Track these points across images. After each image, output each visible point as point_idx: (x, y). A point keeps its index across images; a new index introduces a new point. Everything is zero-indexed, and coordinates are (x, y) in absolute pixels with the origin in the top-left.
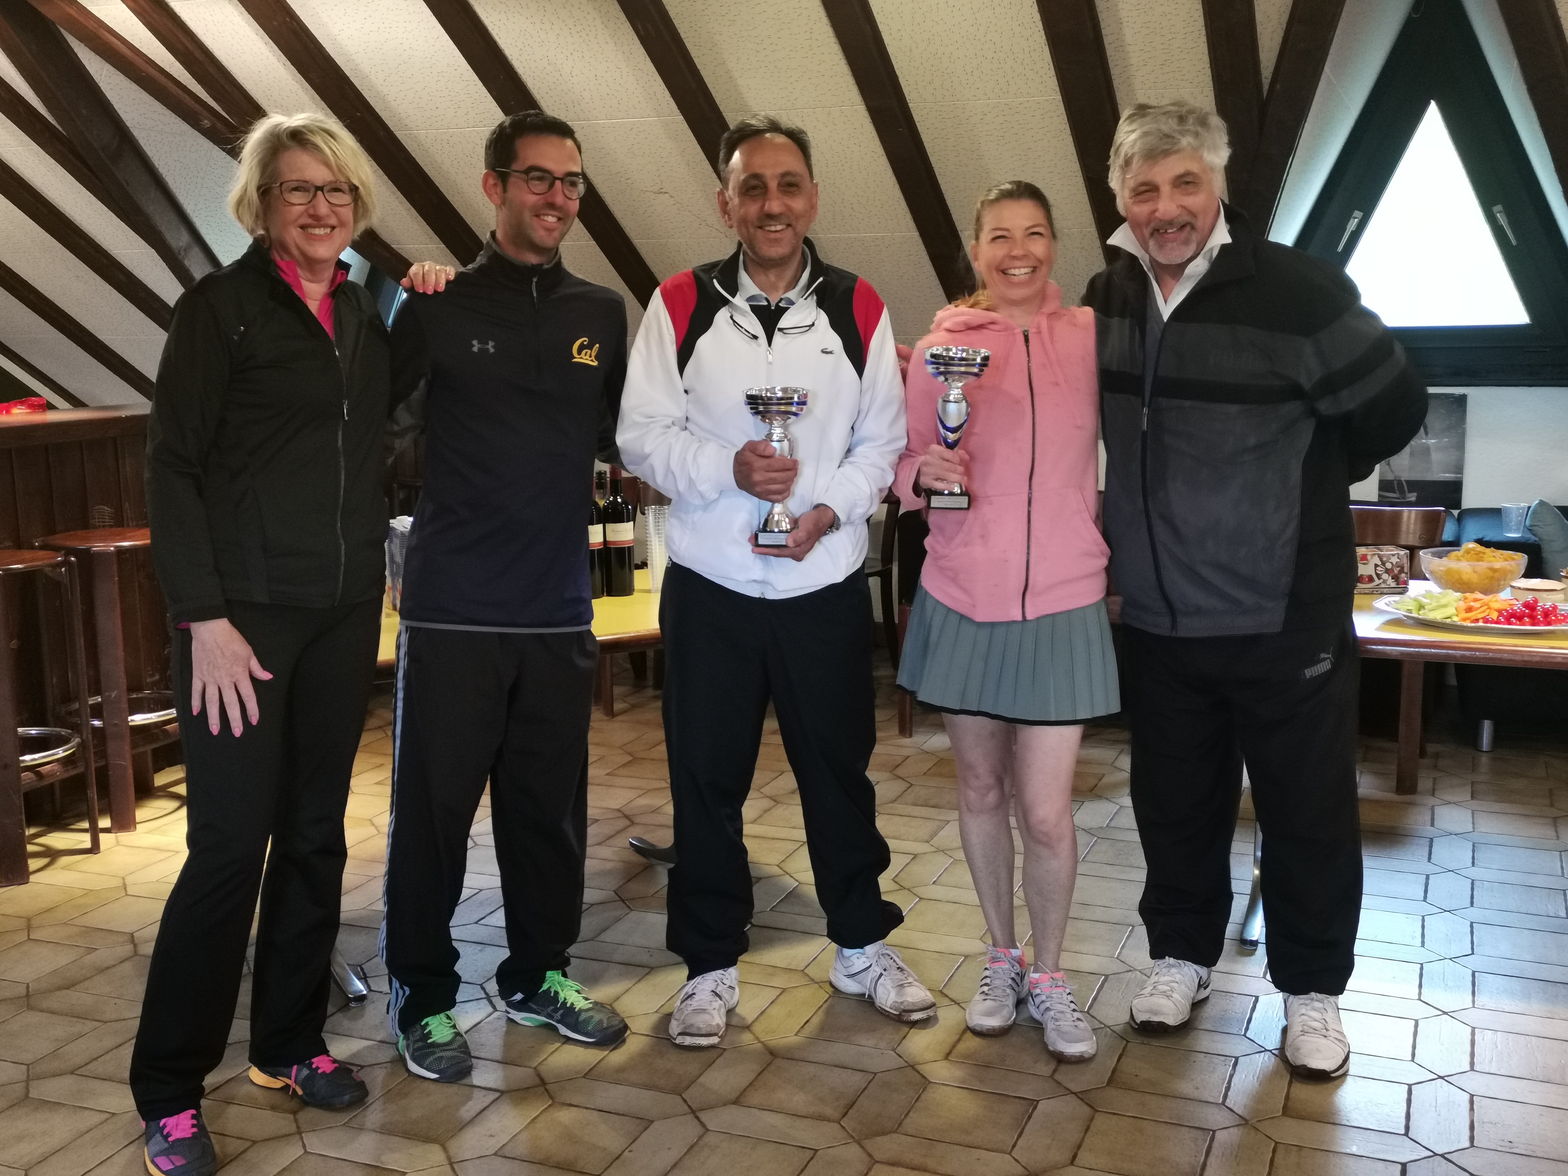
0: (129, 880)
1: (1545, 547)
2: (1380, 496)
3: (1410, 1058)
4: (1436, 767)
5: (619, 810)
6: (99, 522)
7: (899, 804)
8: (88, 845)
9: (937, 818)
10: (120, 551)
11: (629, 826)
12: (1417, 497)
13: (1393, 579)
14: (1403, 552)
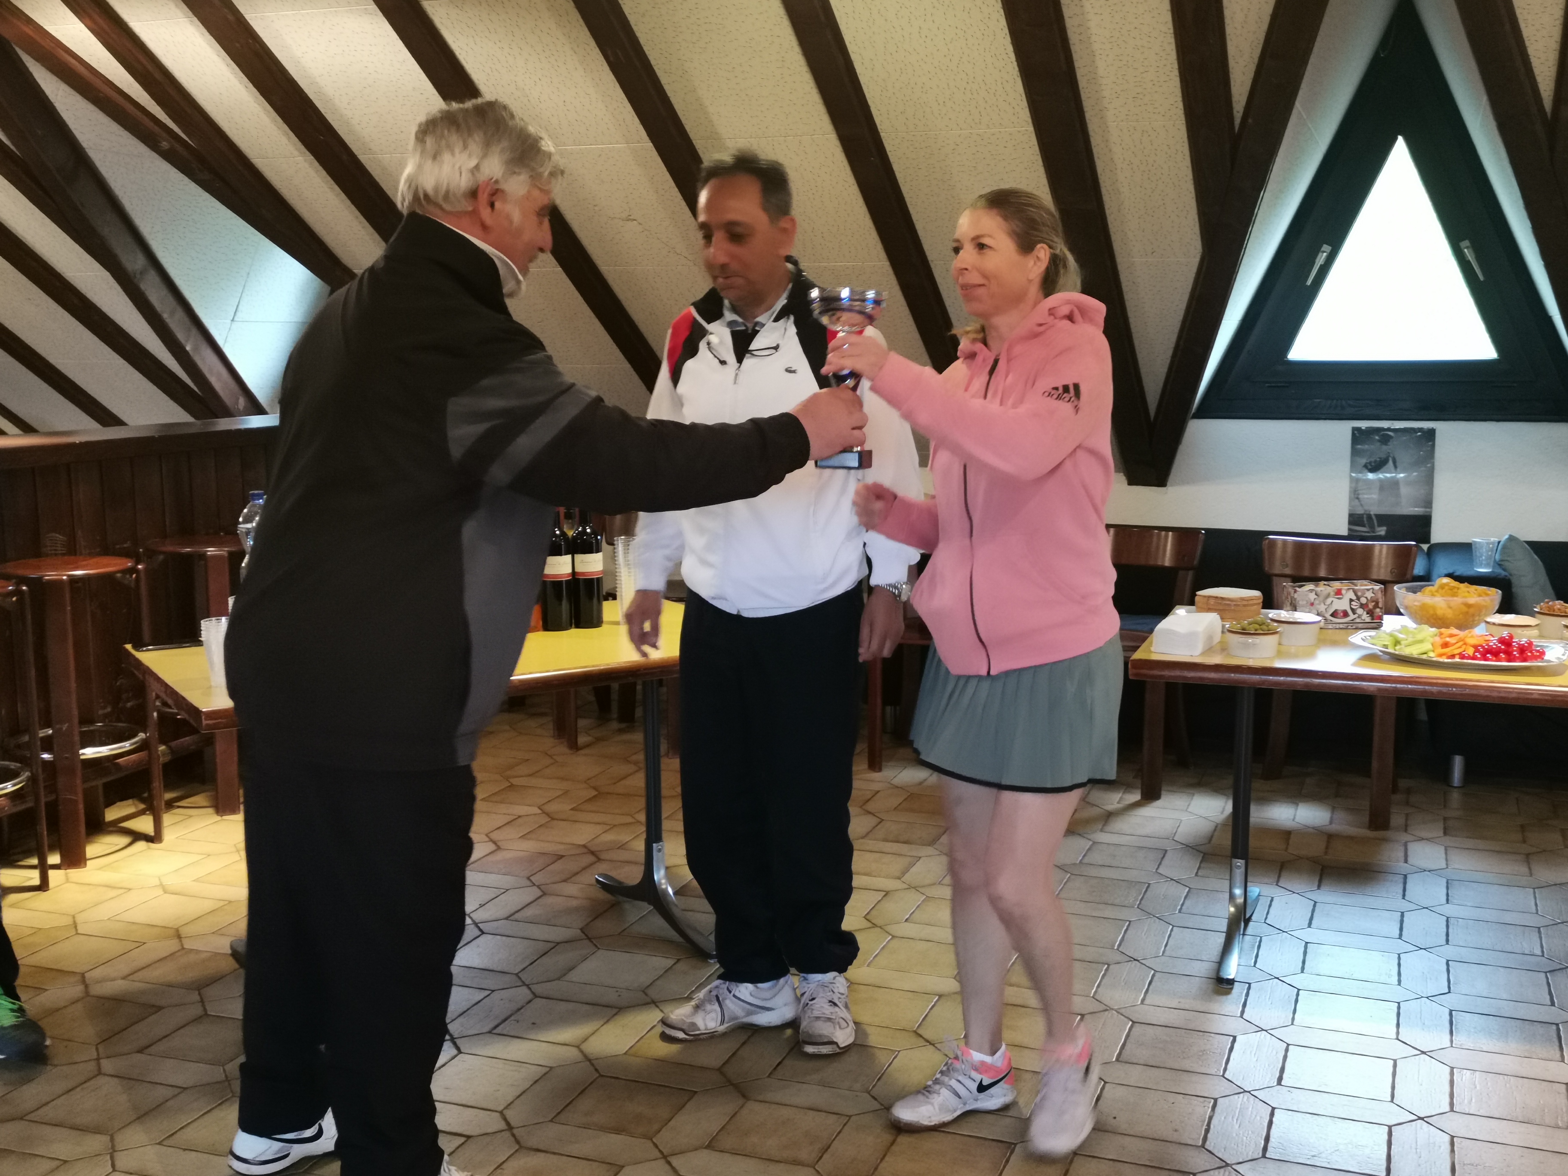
0: (80, 919)
1: (1514, 581)
2: (1349, 530)
3: (1389, 1099)
4: (1407, 803)
5: (584, 846)
6: (51, 550)
7: (870, 840)
8: (36, 882)
9: (909, 854)
10: (73, 580)
11: (595, 863)
12: (1387, 532)
13: (1367, 614)
14: (1378, 587)
